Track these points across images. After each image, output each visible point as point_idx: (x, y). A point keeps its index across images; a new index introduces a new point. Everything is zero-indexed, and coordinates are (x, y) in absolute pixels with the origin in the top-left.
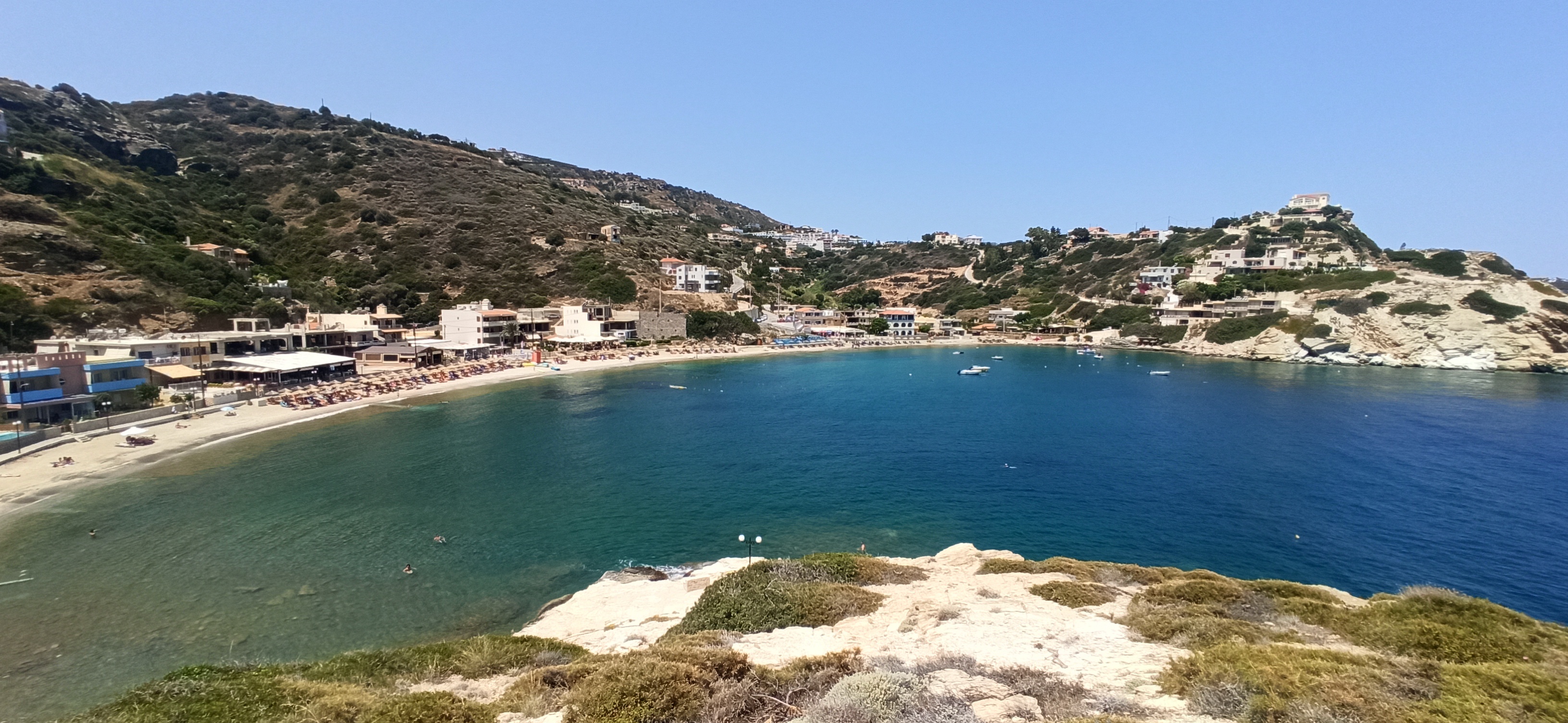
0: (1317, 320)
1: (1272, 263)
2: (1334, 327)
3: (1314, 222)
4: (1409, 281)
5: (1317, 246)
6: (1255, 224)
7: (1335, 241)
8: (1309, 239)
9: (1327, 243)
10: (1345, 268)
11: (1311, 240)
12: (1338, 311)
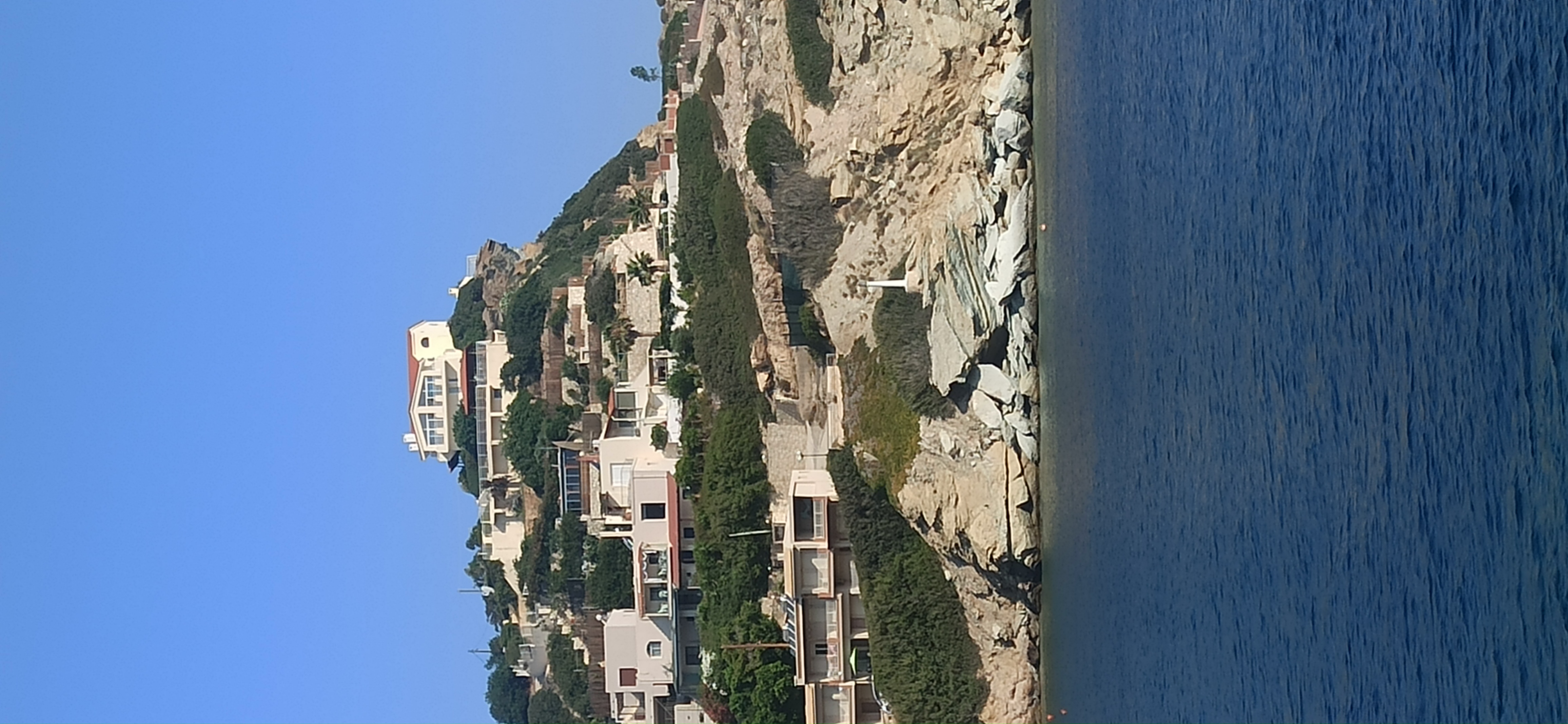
0: (860, 342)
1: (653, 511)
2: (881, 282)
3: (506, 373)
4: (713, 54)
5: (597, 355)
6: (512, 577)
7: (577, 296)
8: (567, 384)
9: (585, 322)
10: (673, 258)
11: (572, 376)
12: (823, 272)
